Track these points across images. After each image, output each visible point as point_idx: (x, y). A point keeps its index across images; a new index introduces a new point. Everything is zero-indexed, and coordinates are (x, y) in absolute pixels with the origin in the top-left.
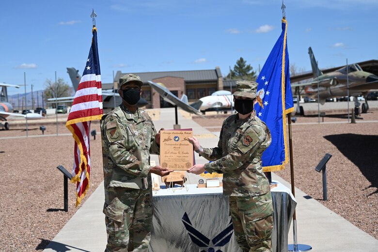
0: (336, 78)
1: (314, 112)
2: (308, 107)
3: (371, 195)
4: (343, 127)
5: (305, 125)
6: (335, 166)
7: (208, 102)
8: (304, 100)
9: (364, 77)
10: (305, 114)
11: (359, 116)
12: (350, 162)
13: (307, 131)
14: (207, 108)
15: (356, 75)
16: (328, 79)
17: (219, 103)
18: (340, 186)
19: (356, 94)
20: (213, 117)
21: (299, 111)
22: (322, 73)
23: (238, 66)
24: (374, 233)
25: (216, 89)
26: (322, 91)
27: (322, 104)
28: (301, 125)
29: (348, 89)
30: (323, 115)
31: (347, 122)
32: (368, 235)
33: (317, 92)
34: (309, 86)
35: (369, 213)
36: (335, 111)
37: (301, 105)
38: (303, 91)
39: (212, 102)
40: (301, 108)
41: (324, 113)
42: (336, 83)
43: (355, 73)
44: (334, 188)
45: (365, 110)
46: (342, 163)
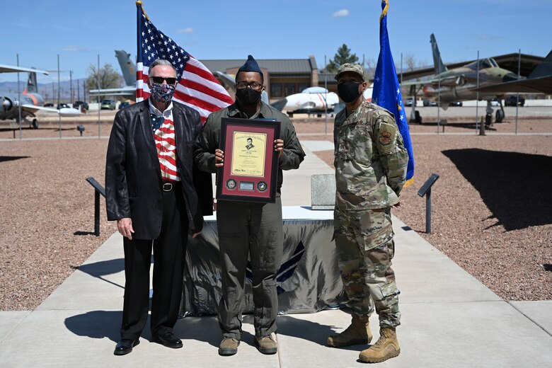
0: (463, 75)
1: (434, 119)
2: (426, 113)
3: (488, 228)
4: (467, 140)
5: (420, 136)
6: (448, 189)
7: (297, 101)
8: (424, 103)
9: (500, 75)
10: (423, 121)
11: (490, 127)
12: (469, 185)
13: (421, 143)
14: (295, 109)
15: (490, 72)
16: (454, 77)
17: (312, 103)
18: (450, 216)
19: (490, 97)
20: (302, 121)
21: (414, 117)
22: (446, 69)
23: (340, 56)
24: (483, 276)
25: (310, 85)
26: (444, 92)
27: (445, 109)
28: (415, 135)
29: (477, 90)
30: (444, 123)
31: (475, 133)
32: (474, 278)
33: (437, 93)
34: (429, 84)
35: (481, 251)
36: (461, 119)
37: (416, 109)
38: (421, 92)
39: (302, 102)
40: (417, 113)
41: (446, 121)
42: (463, 83)
43: (489, 69)
44: (442, 218)
45: (500, 118)
46: (458, 187)
